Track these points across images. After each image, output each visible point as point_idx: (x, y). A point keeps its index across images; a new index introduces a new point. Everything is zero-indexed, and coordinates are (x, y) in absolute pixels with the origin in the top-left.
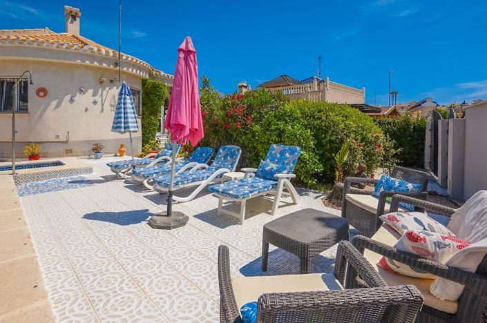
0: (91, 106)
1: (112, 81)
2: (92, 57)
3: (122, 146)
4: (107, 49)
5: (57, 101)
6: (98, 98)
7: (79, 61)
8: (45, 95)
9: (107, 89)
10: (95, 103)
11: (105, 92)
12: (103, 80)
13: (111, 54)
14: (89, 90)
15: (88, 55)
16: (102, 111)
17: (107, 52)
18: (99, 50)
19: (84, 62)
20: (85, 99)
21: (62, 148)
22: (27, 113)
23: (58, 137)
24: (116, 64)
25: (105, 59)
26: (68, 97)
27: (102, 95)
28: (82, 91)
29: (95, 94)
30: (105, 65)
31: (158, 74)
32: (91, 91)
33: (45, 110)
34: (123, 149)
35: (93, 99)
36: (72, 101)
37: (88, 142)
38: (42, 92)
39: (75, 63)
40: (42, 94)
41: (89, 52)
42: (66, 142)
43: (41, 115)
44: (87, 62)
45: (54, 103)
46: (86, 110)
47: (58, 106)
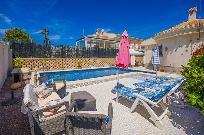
0: (185, 53)
1: (197, 39)
5: (171, 51)
6: (189, 49)
8: (167, 50)
9: (195, 43)
10: (187, 51)
11: (193, 46)
12: (191, 39)
13: (193, 26)
14: (184, 46)
15: (180, 31)
18: (185, 27)
19: (179, 34)
20: (182, 50)
21: (172, 69)
23: (170, 65)
24: (198, 30)
25: (190, 30)
26: (175, 50)
27: (191, 47)
28: (180, 46)
29: (187, 47)
30: (190, 33)
32: (185, 46)
33: (167, 54)
35: (186, 49)
36: (176, 51)
38: (166, 48)
39: (175, 36)
40: (166, 49)
42: (173, 67)
43: (166, 57)
44: (181, 34)
45: (170, 52)
46: (182, 54)
47: (171, 53)
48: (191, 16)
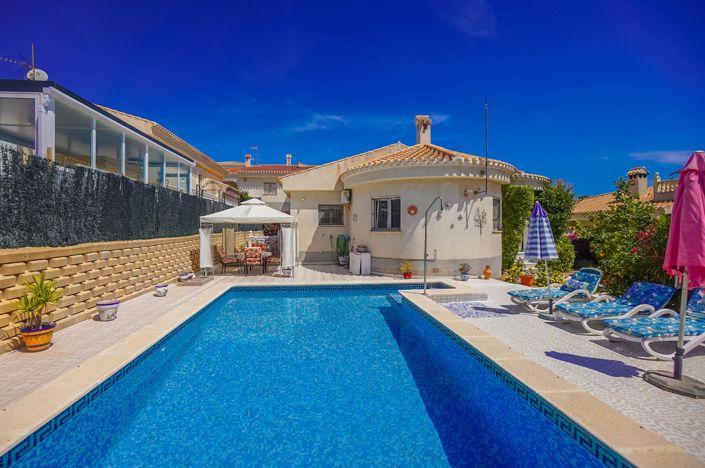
0: (456, 222)
1: (476, 193)
2: (459, 168)
3: (488, 267)
4: (473, 157)
6: (463, 213)
7: (447, 175)
8: (416, 212)
9: (472, 201)
10: (460, 218)
11: (469, 206)
12: (470, 192)
13: (478, 162)
14: (454, 205)
15: (455, 167)
16: (467, 226)
17: (474, 160)
18: (466, 160)
19: (452, 175)
20: (450, 215)
21: (430, 266)
22: (399, 230)
24: (482, 173)
25: (472, 169)
26: (435, 214)
27: (466, 209)
28: (448, 206)
29: (459, 209)
30: (471, 175)
31: (517, 175)
32: (456, 206)
33: (415, 227)
34: (489, 271)
35: (457, 214)
36: (439, 217)
37: (453, 261)
38: (413, 209)
39: (443, 177)
40: (413, 212)
41: (457, 164)
42: (434, 261)
43: (412, 233)
45: (423, 220)
46: (452, 226)
48: (424, 132)
